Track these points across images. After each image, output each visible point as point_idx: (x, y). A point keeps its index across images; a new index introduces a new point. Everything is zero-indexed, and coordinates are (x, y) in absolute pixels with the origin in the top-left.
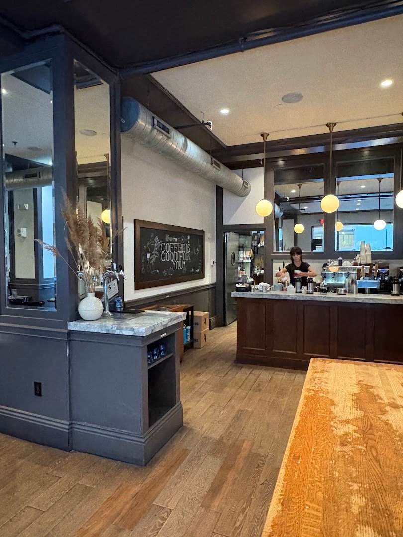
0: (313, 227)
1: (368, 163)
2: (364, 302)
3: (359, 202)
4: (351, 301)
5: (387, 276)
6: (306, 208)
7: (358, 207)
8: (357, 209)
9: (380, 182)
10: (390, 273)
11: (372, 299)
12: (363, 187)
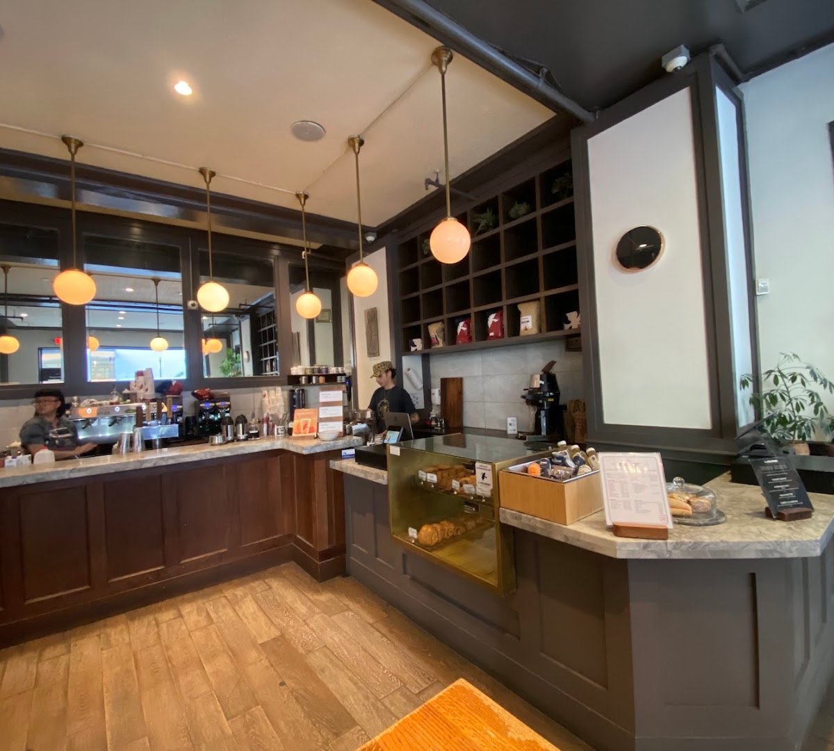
0: (40, 349)
1: (140, 246)
2: (157, 465)
3: (122, 315)
4: (131, 467)
5: (181, 415)
6: (24, 315)
7: (120, 322)
8: (119, 326)
9: (156, 284)
10: (184, 410)
11: (172, 458)
12: (130, 290)
